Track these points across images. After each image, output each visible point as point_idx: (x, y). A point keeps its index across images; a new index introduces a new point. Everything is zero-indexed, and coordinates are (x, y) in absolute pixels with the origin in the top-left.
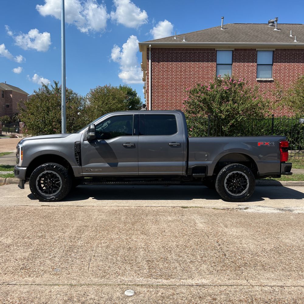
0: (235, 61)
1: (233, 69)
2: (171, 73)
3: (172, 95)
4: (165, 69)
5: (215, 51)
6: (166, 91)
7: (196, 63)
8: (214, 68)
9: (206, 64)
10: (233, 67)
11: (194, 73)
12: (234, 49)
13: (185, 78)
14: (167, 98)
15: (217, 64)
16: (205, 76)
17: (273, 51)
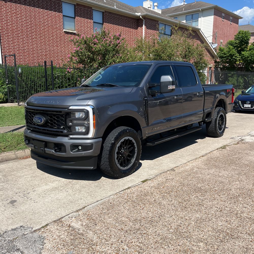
0: (77, 15)
1: (76, 23)
2: (21, 17)
3: (23, 42)
4: (14, 11)
5: (60, 2)
6: (17, 36)
7: (44, 11)
8: (61, 19)
9: (53, 13)
10: (76, 20)
11: (43, 21)
12: (76, 4)
13: (36, 25)
14: (19, 44)
15: (63, 16)
16: (54, 26)
17: (103, 12)
